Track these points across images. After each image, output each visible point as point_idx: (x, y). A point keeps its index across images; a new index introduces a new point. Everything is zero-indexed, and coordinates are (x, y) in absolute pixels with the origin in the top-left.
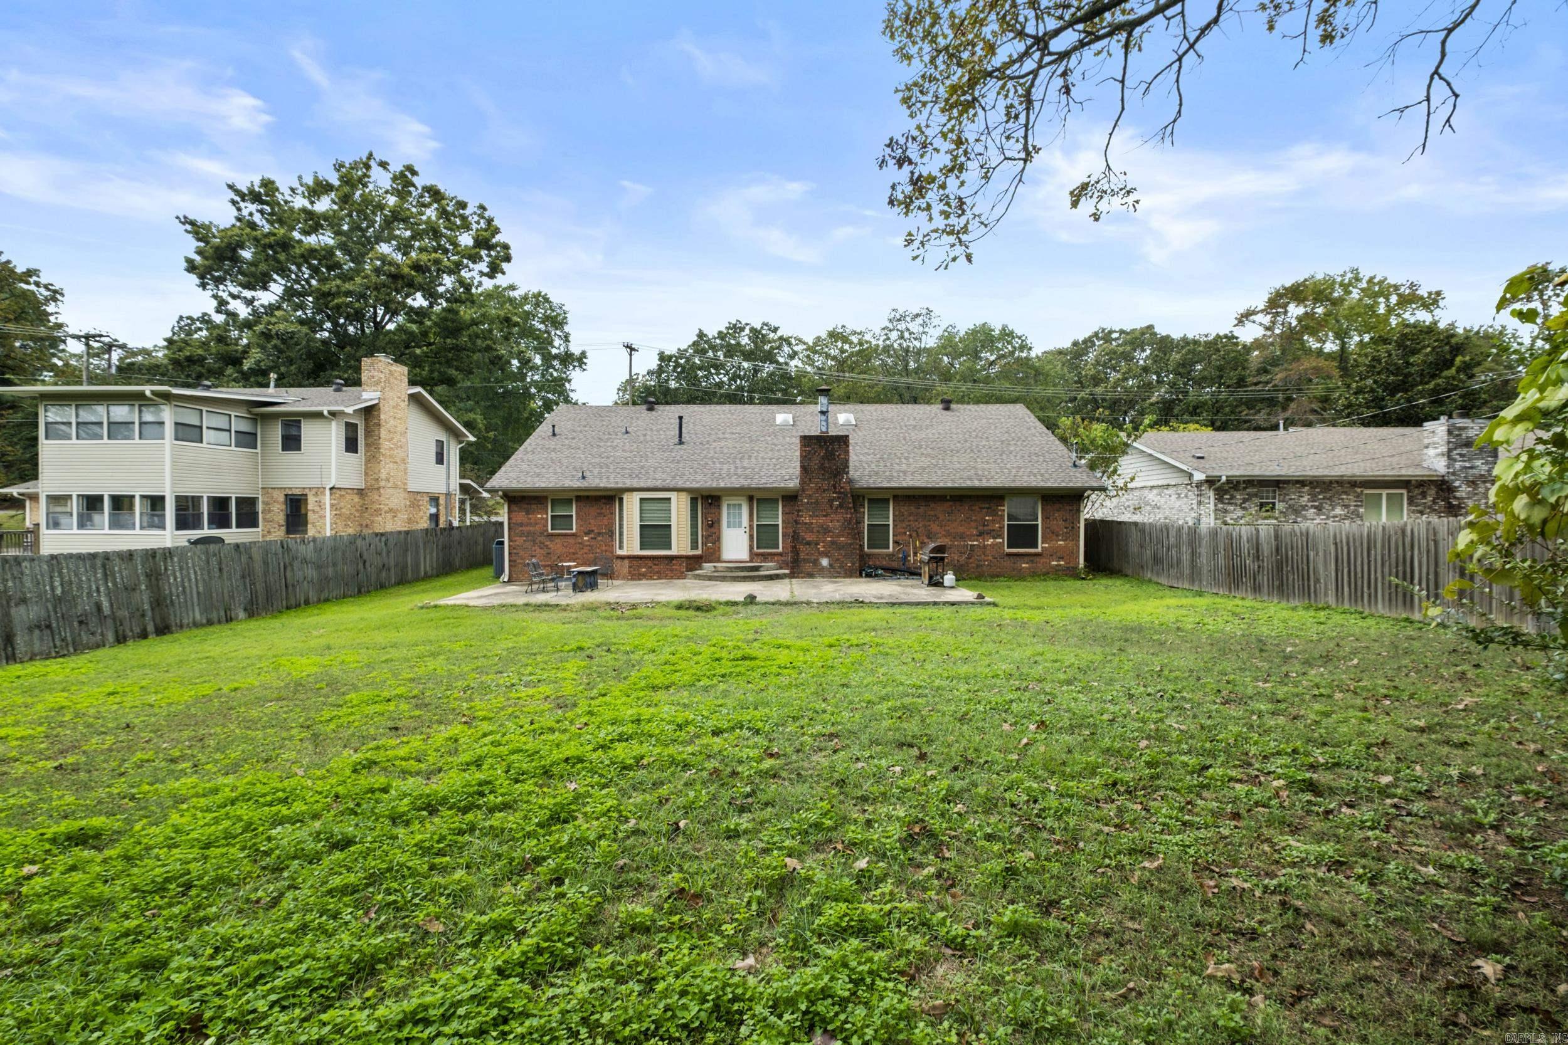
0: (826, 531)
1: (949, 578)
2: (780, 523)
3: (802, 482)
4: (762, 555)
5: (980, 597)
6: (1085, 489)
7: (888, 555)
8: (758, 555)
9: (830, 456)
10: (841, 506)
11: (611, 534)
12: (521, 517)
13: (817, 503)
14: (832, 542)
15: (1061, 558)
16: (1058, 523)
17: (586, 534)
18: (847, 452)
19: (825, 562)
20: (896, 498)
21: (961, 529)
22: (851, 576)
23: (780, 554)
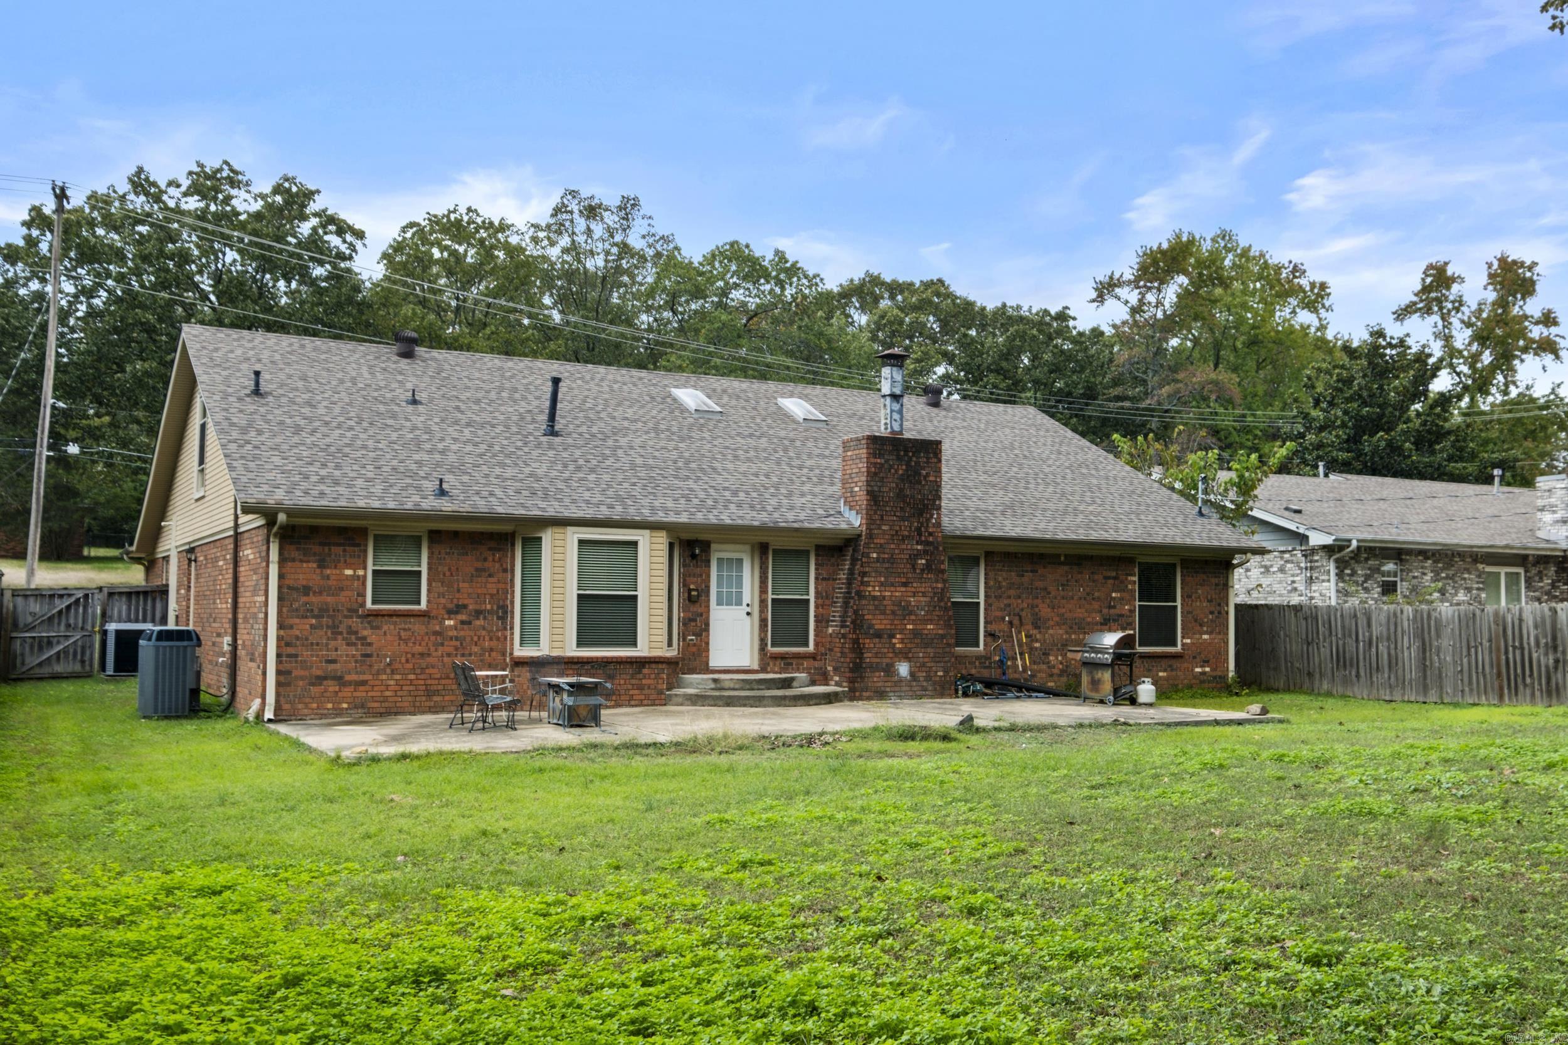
0: (906, 611)
1: (1146, 690)
2: (812, 597)
3: (870, 521)
4: (782, 657)
5: (1264, 711)
6: (1233, 551)
7: (979, 657)
8: (775, 657)
9: (913, 476)
10: (928, 567)
11: (504, 613)
12: (306, 572)
13: (892, 560)
14: (915, 633)
15: (1206, 662)
16: (1202, 606)
17: (451, 613)
18: (938, 471)
19: (903, 669)
20: (989, 555)
21: (1080, 613)
22: (942, 695)
23: (813, 657)
